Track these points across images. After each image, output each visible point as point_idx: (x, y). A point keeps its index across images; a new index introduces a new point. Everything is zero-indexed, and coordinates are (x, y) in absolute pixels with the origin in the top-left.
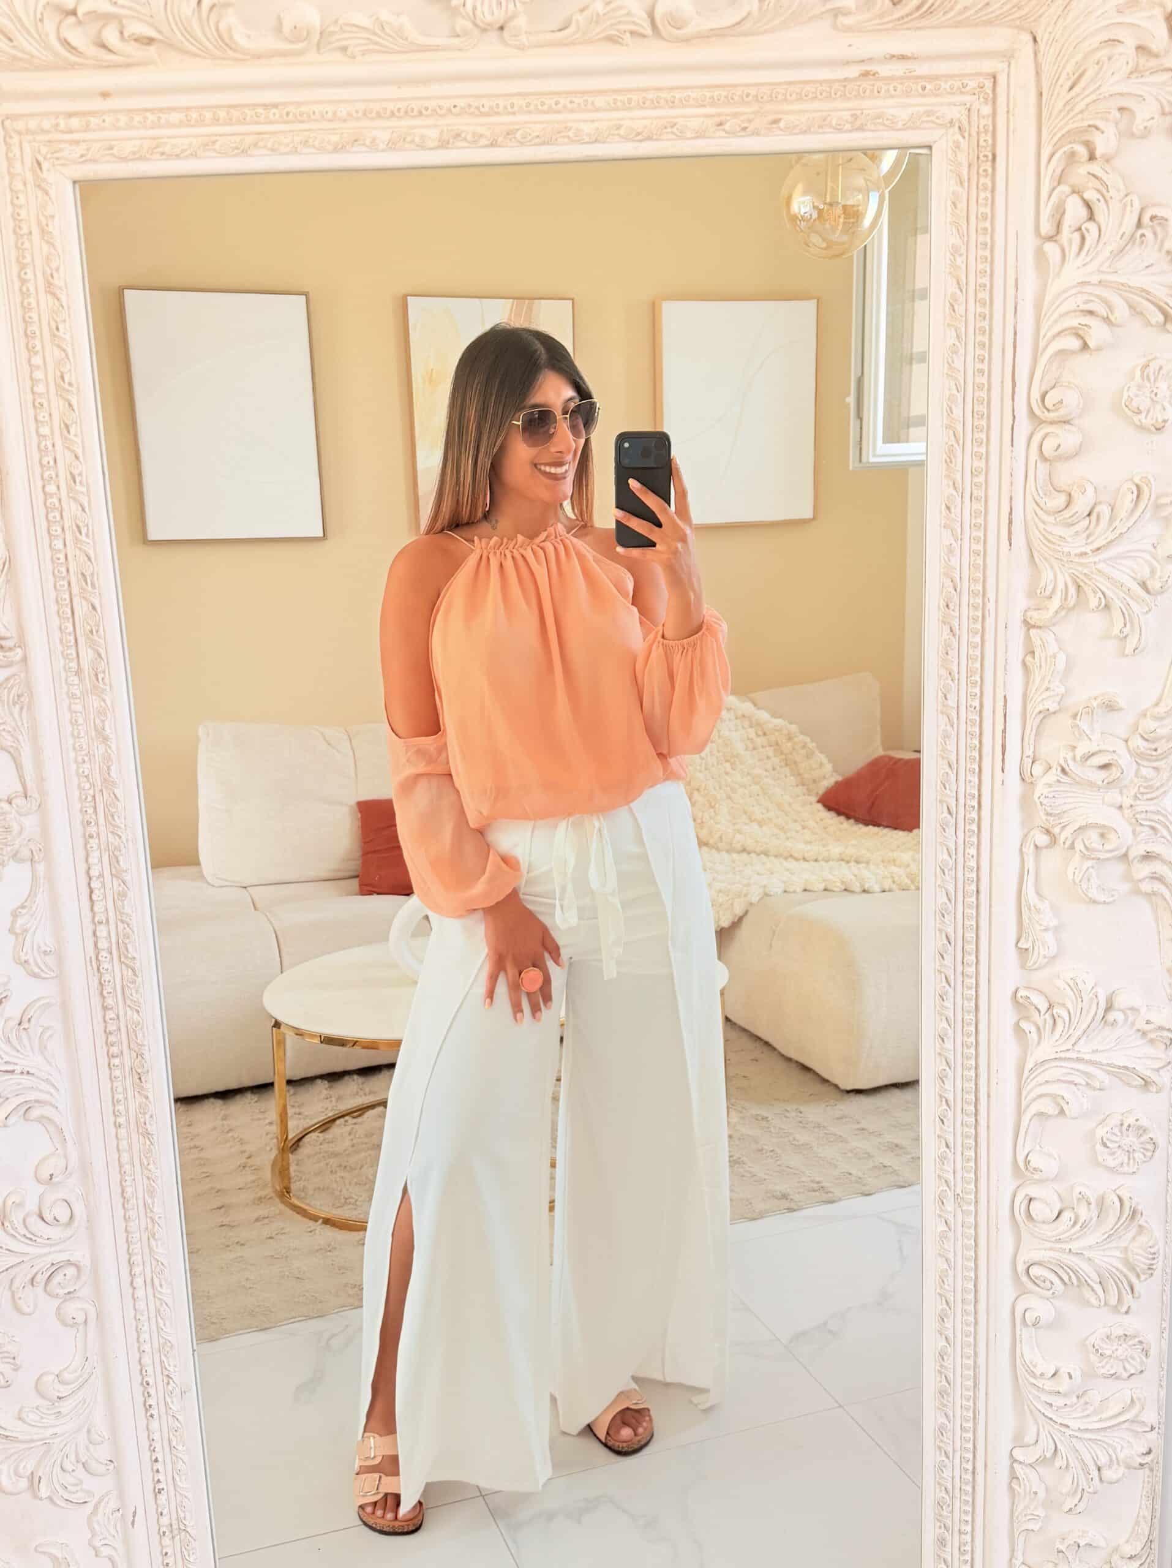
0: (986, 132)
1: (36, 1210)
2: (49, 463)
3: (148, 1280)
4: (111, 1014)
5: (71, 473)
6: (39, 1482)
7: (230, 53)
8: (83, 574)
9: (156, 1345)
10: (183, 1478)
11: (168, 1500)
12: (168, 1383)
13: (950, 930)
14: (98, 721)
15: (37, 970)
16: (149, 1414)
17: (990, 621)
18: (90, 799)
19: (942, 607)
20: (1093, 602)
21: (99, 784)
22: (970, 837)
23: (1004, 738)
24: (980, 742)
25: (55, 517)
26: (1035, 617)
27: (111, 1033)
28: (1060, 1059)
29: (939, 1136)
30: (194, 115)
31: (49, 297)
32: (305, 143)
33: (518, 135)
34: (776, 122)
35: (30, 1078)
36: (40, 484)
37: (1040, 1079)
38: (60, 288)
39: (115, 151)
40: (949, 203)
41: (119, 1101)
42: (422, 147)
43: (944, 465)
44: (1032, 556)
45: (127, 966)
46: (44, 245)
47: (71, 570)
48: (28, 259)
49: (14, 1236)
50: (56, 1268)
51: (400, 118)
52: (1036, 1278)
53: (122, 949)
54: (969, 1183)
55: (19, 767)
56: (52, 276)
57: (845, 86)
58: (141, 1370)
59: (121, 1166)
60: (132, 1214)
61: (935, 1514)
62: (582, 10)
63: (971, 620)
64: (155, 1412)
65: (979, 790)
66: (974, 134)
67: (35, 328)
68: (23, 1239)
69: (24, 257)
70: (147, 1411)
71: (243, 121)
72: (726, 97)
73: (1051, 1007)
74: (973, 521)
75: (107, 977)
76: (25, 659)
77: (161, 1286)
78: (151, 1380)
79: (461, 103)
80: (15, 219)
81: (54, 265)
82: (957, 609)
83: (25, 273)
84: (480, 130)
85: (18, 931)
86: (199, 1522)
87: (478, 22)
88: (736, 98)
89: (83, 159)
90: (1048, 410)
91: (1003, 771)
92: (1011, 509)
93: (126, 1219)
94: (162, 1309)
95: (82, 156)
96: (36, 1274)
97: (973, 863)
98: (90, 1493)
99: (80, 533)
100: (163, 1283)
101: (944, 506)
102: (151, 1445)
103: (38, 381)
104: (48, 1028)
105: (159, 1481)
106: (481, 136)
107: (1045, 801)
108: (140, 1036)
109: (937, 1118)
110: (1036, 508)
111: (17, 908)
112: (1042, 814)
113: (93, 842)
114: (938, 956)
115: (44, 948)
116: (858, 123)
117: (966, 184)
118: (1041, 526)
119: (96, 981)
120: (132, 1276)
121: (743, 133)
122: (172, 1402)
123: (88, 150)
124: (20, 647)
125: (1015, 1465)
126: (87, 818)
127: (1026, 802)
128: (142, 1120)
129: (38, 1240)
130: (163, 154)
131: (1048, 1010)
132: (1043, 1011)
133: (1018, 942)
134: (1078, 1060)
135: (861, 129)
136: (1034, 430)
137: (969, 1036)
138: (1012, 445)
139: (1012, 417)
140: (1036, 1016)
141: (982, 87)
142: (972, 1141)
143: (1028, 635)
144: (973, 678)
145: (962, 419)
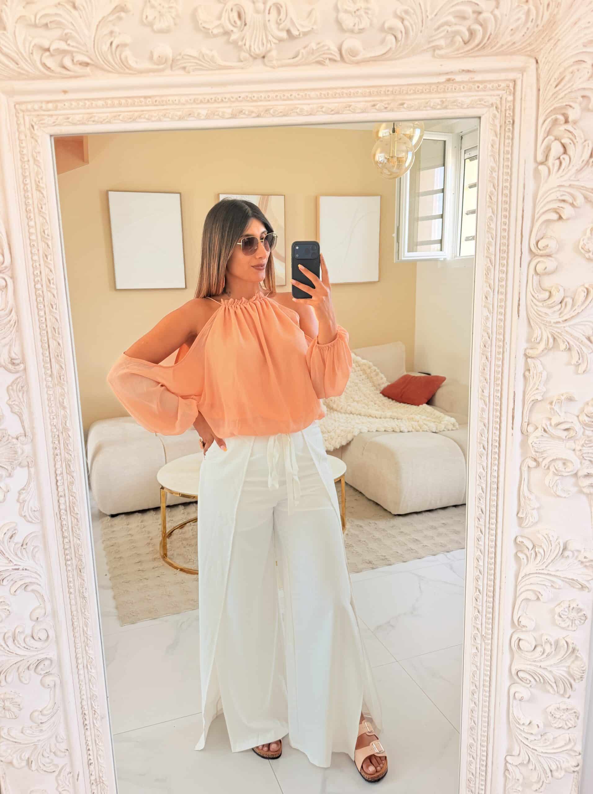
0: (510, 109)
1: (30, 633)
2: (37, 274)
3: (85, 666)
4: (66, 540)
5: (48, 279)
6: (31, 763)
7: (127, 71)
8: (54, 328)
9: (89, 696)
10: (102, 758)
11: (95, 768)
12: (95, 714)
13: (483, 507)
14: (60, 399)
15: (30, 520)
16: (85, 728)
17: (507, 355)
18: (56, 436)
19: (482, 346)
20: (563, 346)
21: (61, 429)
22: (494, 461)
23: (513, 413)
24: (500, 413)
25: (40, 300)
26: (531, 352)
27: (66, 549)
28: (539, 573)
29: (475, 607)
30: (109, 102)
31: (38, 193)
32: (165, 116)
33: (271, 111)
34: (402, 104)
35: (26, 571)
36: (33, 284)
37: (528, 582)
38: (43, 188)
39: (70, 120)
40: (490, 146)
41: (70, 582)
42: (223, 117)
43: (485, 276)
44: (529, 322)
45: (75, 517)
46: (35, 166)
47: (48, 326)
48: (27, 174)
49: (19, 647)
50: (39, 662)
51: (212, 103)
52: (522, 678)
53: (71, 509)
54: (488, 630)
55: (22, 422)
56: (39, 182)
57: (438, 87)
58: (82, 708)
59: (72, 612)
60: (77, 635)
61: (466, 784)
62: (305, 48)
63: (497, 353)
64: (88, 727)
65: (499, 438)
66: (503, 109)
67: (31, 207)
68: (23, 648)
69: (25, 173)
70: (84, 727)
71: (133, 105)
72: (377, 92)
73: (534, 546)
74: (499, 304)
75: (64, 522)
76: (25, 369)
77: (91, 668)
78: (86, 712)
79: (243, 95)
80: (21, 154)
81: (40, 177)
82: (490, 348)
83: (26, 181)
84: (252, 109)
85: (21, 501)
86: (109, 779)
87: (252, 54)
88: (382, 92)
89: (55, 124)
90: (540, 249)
91: (512, 429)
92: (519, 298)
93: (75, 637)
94: (92, 680)
95: (54, 122)
96: (30, 665)
97: (496, 474)
98: (56, 766)
99: (52, 307)
100: (92, 667)
101: (484, 297)
102: (86, 743)
103: (32, 233)
104: (35, 547)
105: (90, 759)
106: (252, 112)
107: (535, 445)
108: (80, 551)
109: (474, 598)
110: (533, 298)
111: (21, 490)
112: (533, 452)
113: (58, 458)
114: (476, 519)
115: (34, 509)
116: (444, 105)
117: (499, 136)
118: (535, 307)
119: (59, 525)
120: (78, 664)
121: (385, 110)
122: (97, 723)
123: (57, 119)
124: (23, 363)
125: (508, 764)
126: (55, 446)
127: (524, 444)
128: (82, 591)
129: (31, 649)
130: (94, 121)
131: (533, 548)
132: (530, 549)
133: (518, 514)
134: (548, 574)
135: (446, 108)
136: (532, 259)
137: (491, 559)
138: (520, 267)
139: (520, 253)
140: (526, 551)
141: (508, 87)
142: (491, 610)
143: (526, 361)
144: (497, 382)
145: (494, 253)
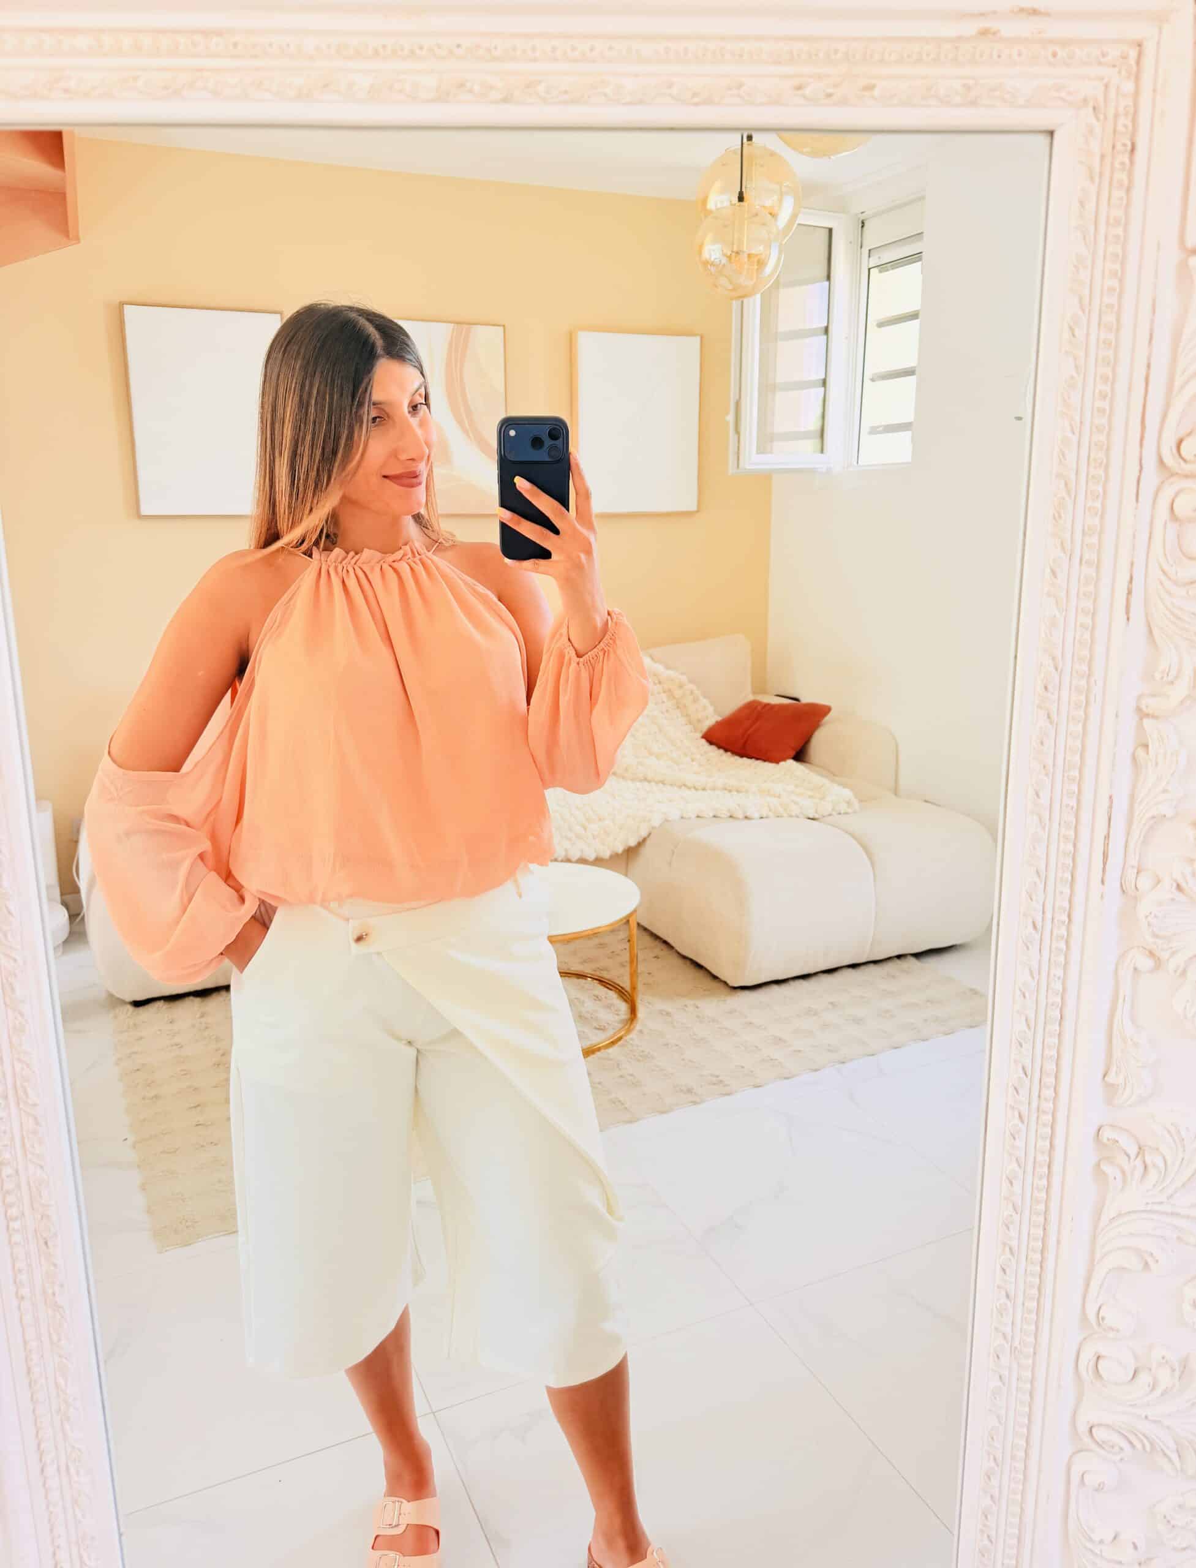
0: (1126, 114)
13: (1028, 1062)
17: (1095, 710)
19: (1039, 690)
22: (1055, 956)
23: (1106, 845)
24: (1074, 848)
26: (1149, 704)
28: (1151, 1211)
29: (999, 1287)
33: (541, 89)
34: (870, 88)
37: (1119, 1231)
40: (1075, 202)
41: (20, 1270)
43: (1052, 521)
44: (1150, 632)
45: (27, 1114)
52: (1103, 1442)
53: (19, 1094)
54: (1027, 1335)
57: (957, 48)
59: (24, 1343)
60: (41, 1396)
63: (1071, 706)
65: (1070, 902)
66: (1111, 112)
73: (1140, 1151)
74: (1082, 589)
82: (1056, 693)
88: (820, 55)
90: (1185, 460)
91: (1103, 882)
92: (1131, 578)
93: (34, 1401)
94: (80, 1500)
97: (1058, 986)
100: (81, 1471)
101: (1048, 570)
107: (1152, 921)
108: (43, 1194)
109: (997, 1267)
110: (1163, 578)
112: (1146, 935)
114: (1011, 1090)
116: (970, 96)
117: (1096, 181)
118: (1163, 596)
120: (42, 1464)
121: (826, 101)
127: (1126, 918)
128: (48, 1290)
131: (1138, 1154)
132: (1133, 1157)
133: (1104, 1076)
134: (1172, 1214)
135: (974, 103)
136: (1163, 482)
137: (1041, 1178)
138: (1137, 500)
139: (1138, 468)
140: (1122, 1160)
141: (1124, 57)
142: (1035, 1291)
143: (1140, 727)
144: (1072, 773)
145: (1074, 466)
